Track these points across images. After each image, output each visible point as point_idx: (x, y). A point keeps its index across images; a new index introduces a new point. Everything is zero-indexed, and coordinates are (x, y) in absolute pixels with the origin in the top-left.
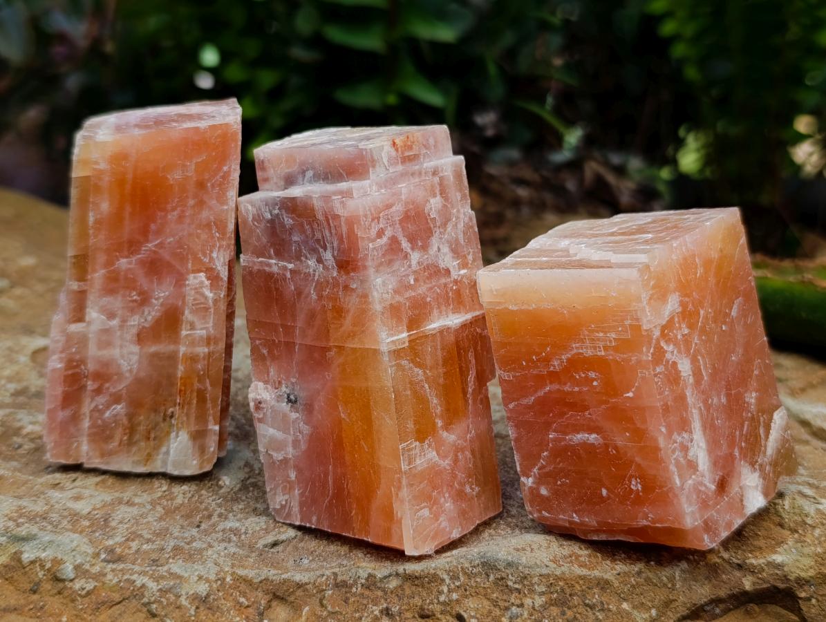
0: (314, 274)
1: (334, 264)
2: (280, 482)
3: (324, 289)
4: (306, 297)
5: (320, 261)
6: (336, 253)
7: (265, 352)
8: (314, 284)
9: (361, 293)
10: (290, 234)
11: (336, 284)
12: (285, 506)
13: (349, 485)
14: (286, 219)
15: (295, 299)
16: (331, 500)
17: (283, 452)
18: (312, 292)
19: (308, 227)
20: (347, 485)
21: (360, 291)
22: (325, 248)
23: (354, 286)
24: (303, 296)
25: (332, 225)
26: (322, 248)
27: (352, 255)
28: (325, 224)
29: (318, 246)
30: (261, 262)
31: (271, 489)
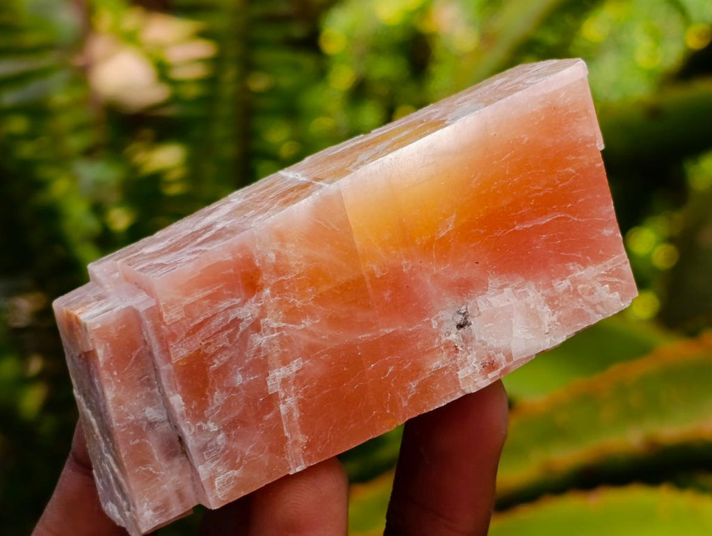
0: (279, 329)
1: (253, 300)
2: (580, 300)
3: (291, 306)
4: (312, 334)
5: (256, 327)
6: (238, 301)
7: (413, 385)
8: (291, 326)
9: (279, 243)
10: (236, 390)
11: (279, 289)
12: (611, 283)
13: (537, 188)
14: (217, 403)
15: (322, 354)
16: (569, 211)
17: (539, 308)
18: (303, 326)
19: (216, 361)
20: (539, 191)
21: (276, 245)
22: (236, 321)
23: (272, 256)
24: (314, 341)
25: (202, 318)
26: (237, 329)
27: (232, 271)
28: (203, 331)
29: (238, 336)
30: (290, 431)
31: (598, 312)
